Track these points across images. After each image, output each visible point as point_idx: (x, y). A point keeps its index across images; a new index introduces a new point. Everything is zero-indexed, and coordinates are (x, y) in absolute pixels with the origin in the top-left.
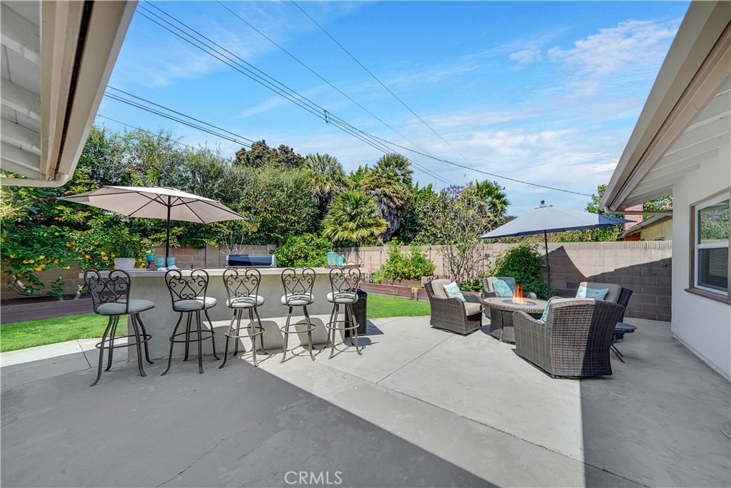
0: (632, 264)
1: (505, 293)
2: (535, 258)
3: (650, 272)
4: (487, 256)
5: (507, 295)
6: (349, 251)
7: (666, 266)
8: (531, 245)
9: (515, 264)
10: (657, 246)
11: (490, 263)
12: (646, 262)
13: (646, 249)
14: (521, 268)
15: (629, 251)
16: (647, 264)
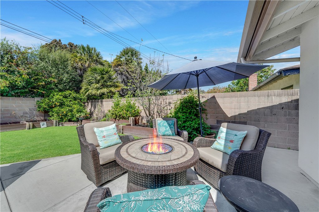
0: (259, 108)
1: (166, 131)
2: (197, 104)
3: (271, 113)
4: (170, 103)
5: (167, 133)
6: (98, 102)
7: (282, 108)
8: (195, 95)
9: (184, 108)
10: (276, 93)
11: (172, 108)
12: (268, 106)
13: (268, 96)
14: (187, 111)
15: (257, 98)
16: (269, 107)
